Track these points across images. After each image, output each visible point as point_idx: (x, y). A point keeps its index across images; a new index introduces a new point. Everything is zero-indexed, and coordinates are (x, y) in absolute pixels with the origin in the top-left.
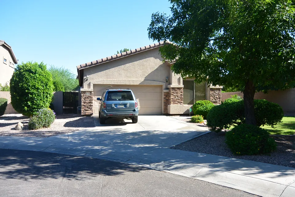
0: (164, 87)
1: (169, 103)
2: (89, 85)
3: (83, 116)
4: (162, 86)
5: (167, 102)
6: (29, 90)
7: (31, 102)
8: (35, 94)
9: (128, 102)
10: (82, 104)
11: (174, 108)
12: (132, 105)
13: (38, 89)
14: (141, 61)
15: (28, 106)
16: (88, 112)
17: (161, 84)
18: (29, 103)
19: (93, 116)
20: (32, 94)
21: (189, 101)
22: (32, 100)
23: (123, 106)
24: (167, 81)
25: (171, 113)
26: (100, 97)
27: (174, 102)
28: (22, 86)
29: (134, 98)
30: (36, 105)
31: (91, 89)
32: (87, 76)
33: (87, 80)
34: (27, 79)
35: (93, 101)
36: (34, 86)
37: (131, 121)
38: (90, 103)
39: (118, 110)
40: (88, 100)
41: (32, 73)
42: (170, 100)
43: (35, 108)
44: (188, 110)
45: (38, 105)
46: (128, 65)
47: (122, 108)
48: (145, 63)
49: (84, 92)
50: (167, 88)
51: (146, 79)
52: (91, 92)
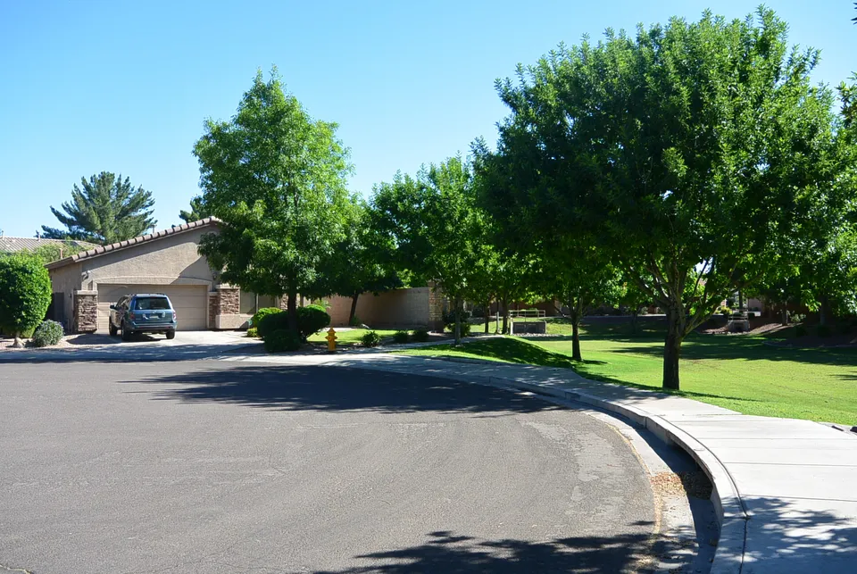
0: (210, 288)
1: (218, 313)
2: (91, 285)
3: (80, 333)
4: (206, 286)
5: (215, 310)
6: (24, 296)
7: (26, 313)
8: (31, 301)
9: (164, 311)
10: (80, 314)
11: (224, 319)
12: (170, 315)
13: (35, 294)
14: (173, 248)
15: (22, 317)
16: (89, 328)
17: (205, 282)
18: (24, 314)
19: (97, 332)
20: (28, 301)
21: (249, 309)
22: (27, 309)
23: (157, 317)
24: (214, 279)
25: (221, 327)
26: (115, 304)
27: (226, 311)
28: (14, 291)
29: (171, 305)
30: (32, 315)
31: (95, 291)
32: (89, 272)
33: (87, 277)
34: (20, 281)
35: (97, 310)
36: (31, 290)
37: (164, 336)
38: (92, 312)
39: (149, 321)
40: (89, 309)
41: (27, 272)
42: (219, 307)
43: (30, 320)
44: (247, 323)
45: (34, 316)
46: (152, 254)
47: (156, 319)
48: (180, 251)
49: (83, 296)
50: (215, 290)
51: (182, 276)
52: (94, 296)
